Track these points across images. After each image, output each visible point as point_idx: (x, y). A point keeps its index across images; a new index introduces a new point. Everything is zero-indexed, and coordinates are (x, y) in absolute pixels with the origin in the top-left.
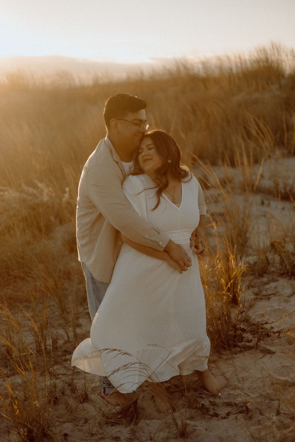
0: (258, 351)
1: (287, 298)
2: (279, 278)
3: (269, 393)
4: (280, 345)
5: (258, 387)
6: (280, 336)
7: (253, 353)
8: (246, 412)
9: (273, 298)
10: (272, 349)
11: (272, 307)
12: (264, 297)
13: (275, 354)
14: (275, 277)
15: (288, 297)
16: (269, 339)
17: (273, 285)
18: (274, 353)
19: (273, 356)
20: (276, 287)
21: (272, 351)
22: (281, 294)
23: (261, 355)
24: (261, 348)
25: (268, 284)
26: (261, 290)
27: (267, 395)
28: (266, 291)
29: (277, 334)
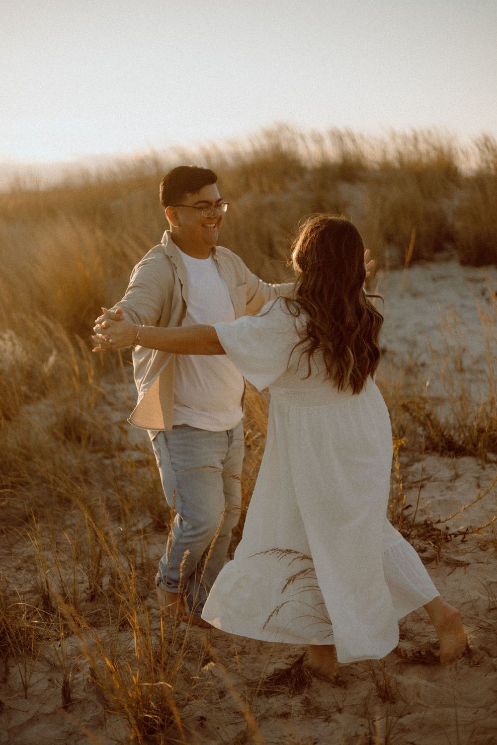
0: (441, 564)
1: (450, 484)
2: (423, 456)
3: (491, 623)
4: (470, 552)
5: (467, 616)
6: (465, 540)
7: (434, 568)
8: (467, 655)
9: (429, 485)
10: (461, 558)
11: (433, 497)
12: (413, 485)
13: (470, 566)
14: (417, 454)
15: (451, 481)
16: (449, 545)
17: (417, 466)
18: (468, 564)
19: (467, 569)
20: (423, 470)
21: (464, 561)
22: (436, 478)
23: (449, 570)
24: (445, 559)
25: (411, 465)
26: (406, 474)
27: (488, 626)
28: (414, 476)
29: (460, 537)
